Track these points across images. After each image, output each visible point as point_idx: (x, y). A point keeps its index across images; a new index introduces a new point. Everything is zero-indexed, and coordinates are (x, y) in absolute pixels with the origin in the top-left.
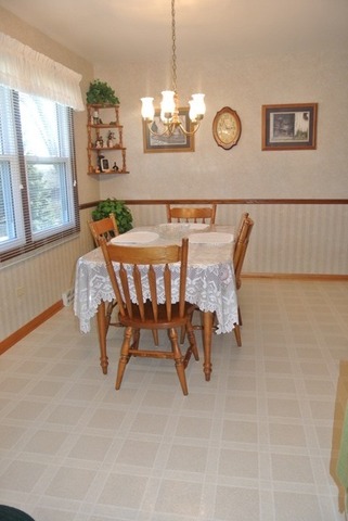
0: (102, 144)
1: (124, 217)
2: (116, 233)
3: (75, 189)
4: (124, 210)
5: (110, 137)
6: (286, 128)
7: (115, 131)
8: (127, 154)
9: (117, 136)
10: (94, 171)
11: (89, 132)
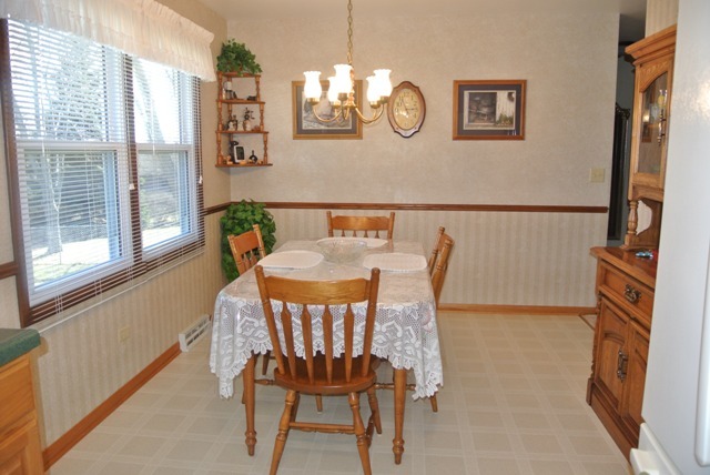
0: (236, 125)
1: (265, 225)
2: (262, 253)
3: (200, 188)
4: (265, 215)
5: (247, 117)
6: (485, 110)
7: (254, 108)
8: (270, 141)
9: (256, 114)
10: (224, 162)
11: (219, 110)
